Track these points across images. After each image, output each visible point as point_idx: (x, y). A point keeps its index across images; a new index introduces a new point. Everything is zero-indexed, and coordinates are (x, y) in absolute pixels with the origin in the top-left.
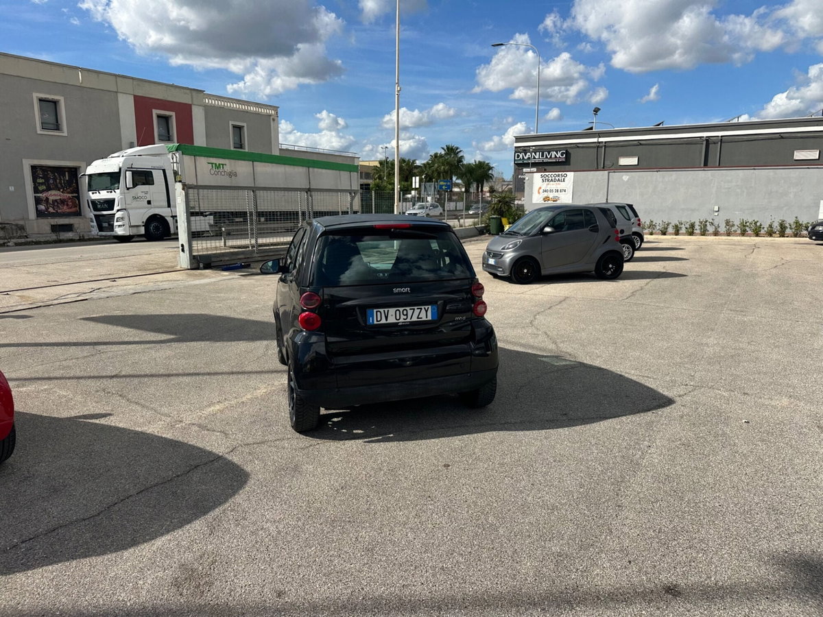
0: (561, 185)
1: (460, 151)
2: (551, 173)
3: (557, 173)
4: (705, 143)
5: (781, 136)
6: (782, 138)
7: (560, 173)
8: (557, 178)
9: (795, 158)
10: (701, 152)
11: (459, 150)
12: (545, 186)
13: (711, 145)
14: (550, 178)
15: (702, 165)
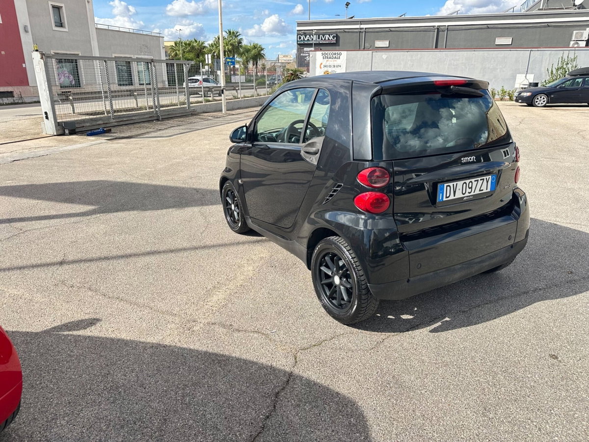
0: (338, 62)
1: (240, 35)
2: (329, 52)
3: (334, 52)
4: (436, 30)
5: (488, 27)
6: (488, 28)
7: (336, 52)
8: (334, 56)
9: (497, 43)
10: (433, 38)
11: (238, 34)
12: (325, 62)
13: (440, 33)
14: (329, 56)
15: (434, 48)
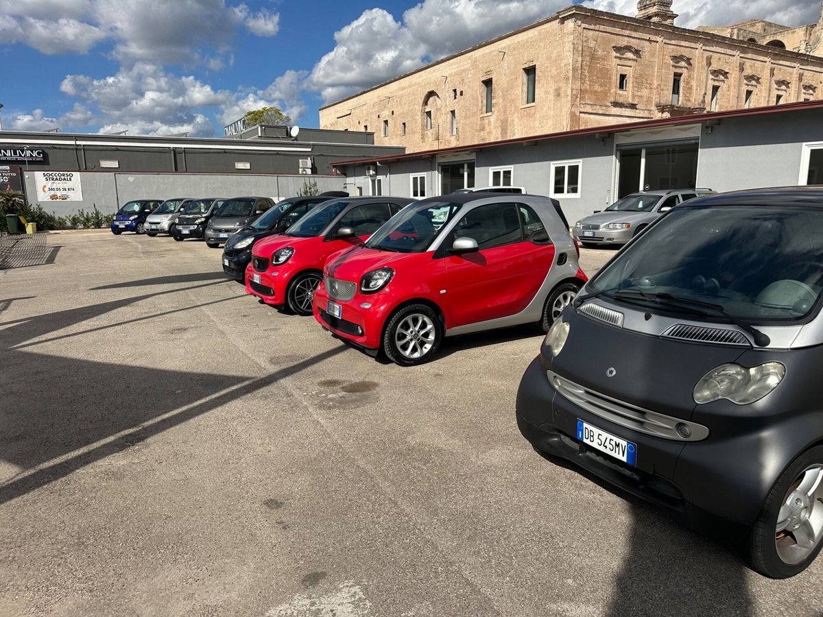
0: (68, 185)
2: (54, 173)
3: (62, 173)
4: (173, 152)
6: (225, 152)
7: (65, 173)
8: (63, 178)
9: (237, 167)
10: (171, 159)
12: (49, 184)
13: (177, 155)
14: (55, 177)
15: (174, 170)
